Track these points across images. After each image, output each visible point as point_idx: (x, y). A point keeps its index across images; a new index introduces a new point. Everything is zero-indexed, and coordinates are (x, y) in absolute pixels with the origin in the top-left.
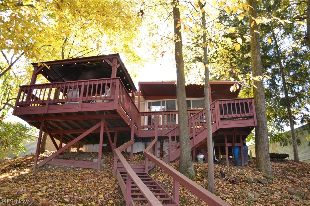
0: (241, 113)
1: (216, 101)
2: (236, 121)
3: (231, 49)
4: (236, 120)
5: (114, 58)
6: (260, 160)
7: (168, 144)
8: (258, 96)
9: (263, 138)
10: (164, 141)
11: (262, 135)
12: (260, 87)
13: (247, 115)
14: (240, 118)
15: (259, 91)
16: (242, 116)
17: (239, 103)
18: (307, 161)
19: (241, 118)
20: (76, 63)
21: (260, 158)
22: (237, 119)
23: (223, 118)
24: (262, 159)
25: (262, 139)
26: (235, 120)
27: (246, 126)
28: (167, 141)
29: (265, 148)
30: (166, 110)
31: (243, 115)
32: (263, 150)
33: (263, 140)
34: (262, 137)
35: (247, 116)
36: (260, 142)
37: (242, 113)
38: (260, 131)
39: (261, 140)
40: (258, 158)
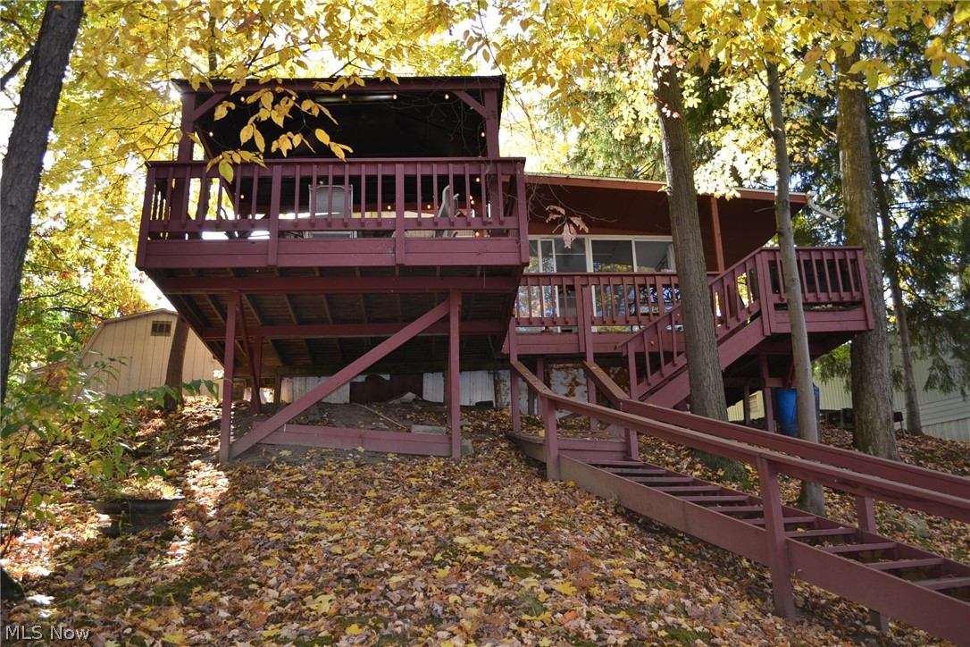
0: (830, 290)
1: (760, 253)
2: (817, 313)
3: (809, 94)
4: (818, 311)
5: (487, 90)
6: (872, 429)
7: (565, 378)
8: (865, 242)
9: (882, 365)
10: (552, 368)
11: (878, 357)
12: (870, 216)
13: (846, 296)
14: (826, 304)
15: (867, 229)
16: (833, 300)
17: (810, 261)
18: (930, 428)
19: (830, 306)
20: (344, 93)
21: (871, 422)
22: (817, 307)
23: (779, 302)
24: (879, 423)
25: (877, 369)
26: (814, 311)
27: (844, 330)
28: (562, 368)
29: (886, 393)
30: (555, 271)
31: (834, 296)
32: (879, 400)
33: (879, 370)
34: (877, 361)
35: (845, 300)
36: (871, 376)
37: (833, 291)
38: (873, 346)
39: (874, 372)
40: (865, 423)
